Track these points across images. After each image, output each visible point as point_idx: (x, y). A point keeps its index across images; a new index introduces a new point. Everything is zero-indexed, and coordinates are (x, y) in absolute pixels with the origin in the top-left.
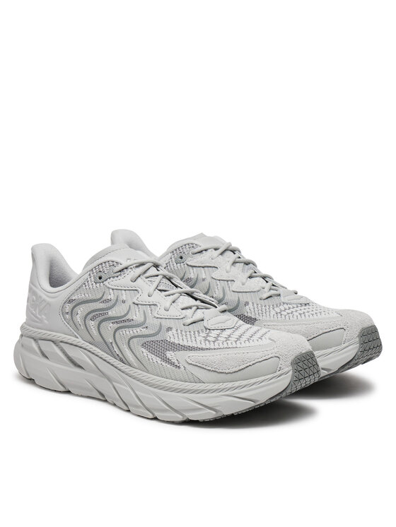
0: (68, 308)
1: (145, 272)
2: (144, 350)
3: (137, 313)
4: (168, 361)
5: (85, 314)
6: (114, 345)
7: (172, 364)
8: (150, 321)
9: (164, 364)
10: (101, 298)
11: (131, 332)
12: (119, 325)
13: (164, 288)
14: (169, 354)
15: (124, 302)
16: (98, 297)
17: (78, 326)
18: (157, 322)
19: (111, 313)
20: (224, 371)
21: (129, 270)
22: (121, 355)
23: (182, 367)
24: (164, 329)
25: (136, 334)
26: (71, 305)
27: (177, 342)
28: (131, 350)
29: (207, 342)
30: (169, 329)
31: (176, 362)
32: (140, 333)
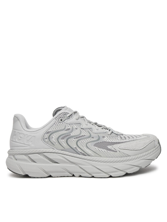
0: (47, 136)
2: (96, 147)
3: (85, 132)
4: (110, 150)
5: (57, 137)
6: (78, 148)
7: (113, 151)
8: (93, 135)
9: (108, 151)
10: (65, 129)
11: (86, 141)
12: (78, 139)
14: (109, 147)
15: (76, 129)
16: (63, 128)
17: (54, 143)
18: (96, 135)
19: (72, 134)
20: (138, 149)
21: (73, 115)
22: (83, 152)
23: (118, 151)
24: (101, 138)
25: (89, 141)
26: (49, 135)
27: (110, 141)
28: (89, 149)
29: (123, 140)
30: (103, 137)
31: (114, 149)
32: (91, 141)
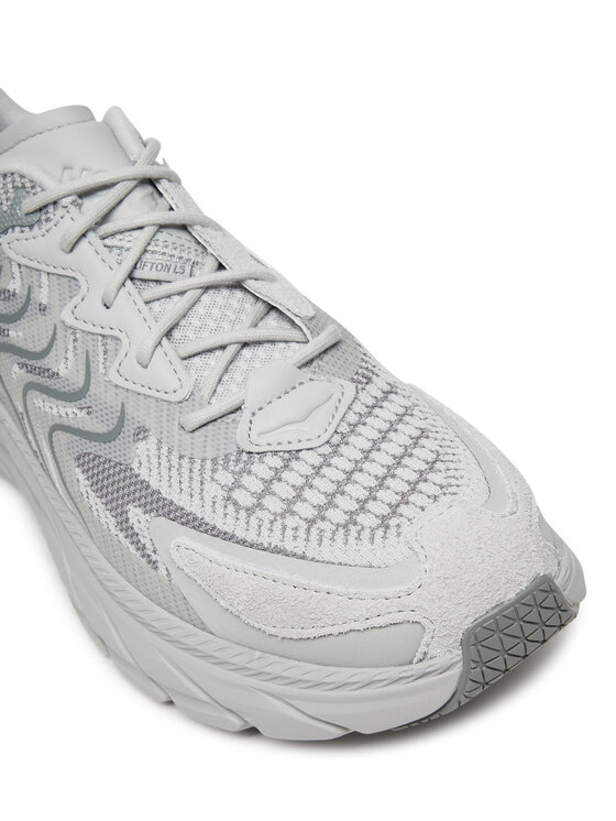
1: (105, 218)
2: (81, 477)
3: (70, 355)
4: (124, 525)
6: (26, 422)
7: (140, 548)
8: (98, 391)
11: (55, 410)
12: (30, 377)
13: (154, 275)
15: (42, 309)
18: (115, 401)
19: (15, 335)
20: (261, 627)
21: (60, 212)
23: (162, 567)
24: (129, 429)
25: (66, 421)
27: (154, 485)
29: (231, 508)
30: (141, 432)
31: (149, 545)
32: (73, 422)
